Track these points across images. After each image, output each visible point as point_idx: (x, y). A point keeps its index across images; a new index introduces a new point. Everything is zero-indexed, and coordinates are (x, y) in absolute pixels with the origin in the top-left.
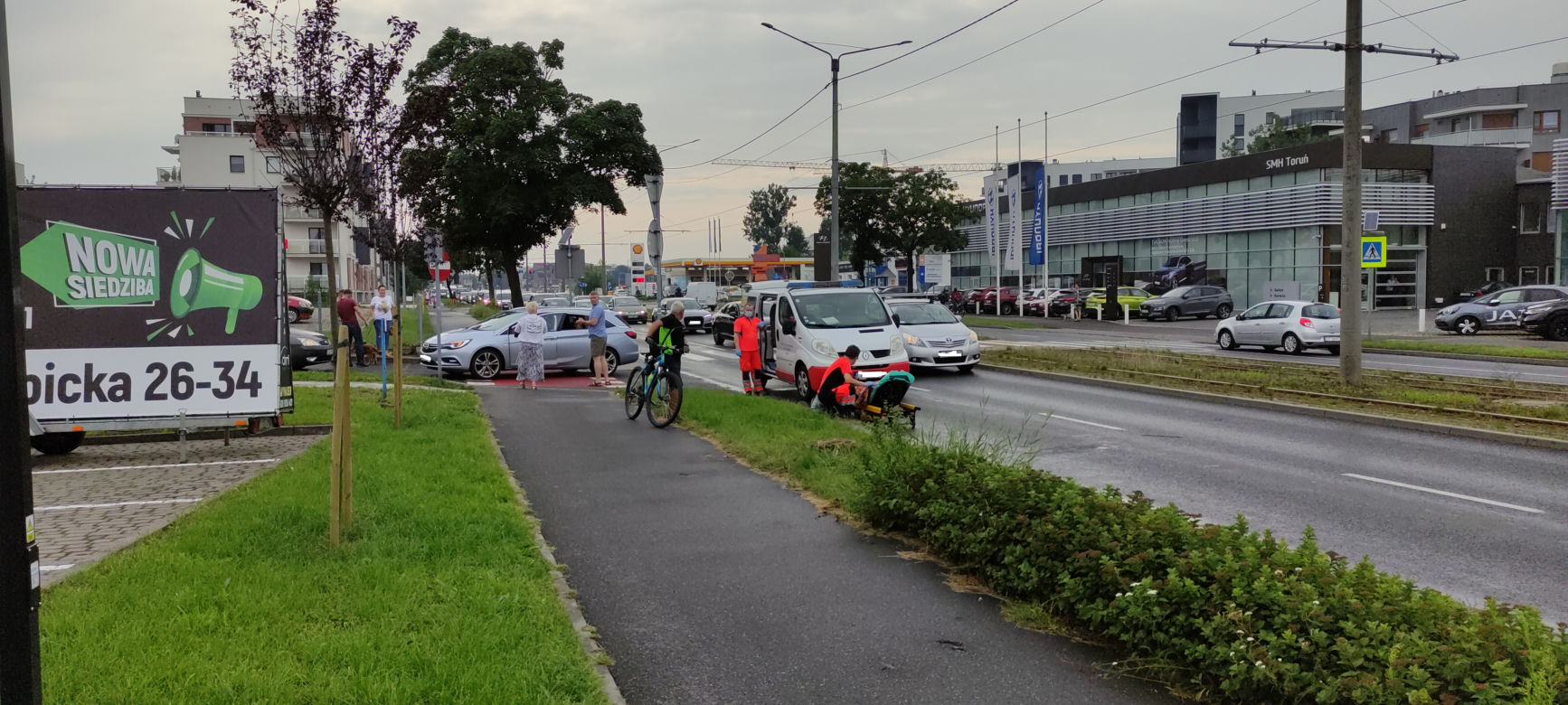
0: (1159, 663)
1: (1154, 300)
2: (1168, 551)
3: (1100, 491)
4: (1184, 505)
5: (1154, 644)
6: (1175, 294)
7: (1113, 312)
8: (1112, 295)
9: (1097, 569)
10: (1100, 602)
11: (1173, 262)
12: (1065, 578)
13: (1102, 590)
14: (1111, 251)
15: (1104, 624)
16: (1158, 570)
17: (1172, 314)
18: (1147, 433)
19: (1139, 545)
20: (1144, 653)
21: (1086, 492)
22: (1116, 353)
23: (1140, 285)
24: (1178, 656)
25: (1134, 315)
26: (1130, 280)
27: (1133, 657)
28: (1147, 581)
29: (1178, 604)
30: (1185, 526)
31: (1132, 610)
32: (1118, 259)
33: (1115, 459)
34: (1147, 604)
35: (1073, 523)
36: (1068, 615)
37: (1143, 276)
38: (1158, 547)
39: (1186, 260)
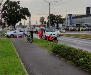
0: (84, 67)
1: (84, 29)
2: (85, 55)
3: (78, 49)
4: (86, 50)
5: (83, 65)
6: (86, 28)
7: (79, 30)
8: (79, 28)
9: (77, 57)
10: (77, 61)
11: (86, 25)
12: (74, 58)
13: (78, 59)
14: (79, 24)
15: (78, 63)
16: (83, 57)
17: (86, 30)
18: (83, 43)
19: (82, 55)
20: (82, 66)
21: (76, 49)
22: (79, 34)
23: (82, 27)
24: (85, 66)
25: (81, 30)
26: (81, 27)
27: (81, 66)
28: (82, 58)
29: (85, 61)
30: (86, 53)
31: (81, 61)
32: (80, 24)
33: (79, 46)
34: (82, 61)
35: (75, 52)
36: (74, 62)
37: (82, 26)
38: (83, 55)
39: (87, 24)
